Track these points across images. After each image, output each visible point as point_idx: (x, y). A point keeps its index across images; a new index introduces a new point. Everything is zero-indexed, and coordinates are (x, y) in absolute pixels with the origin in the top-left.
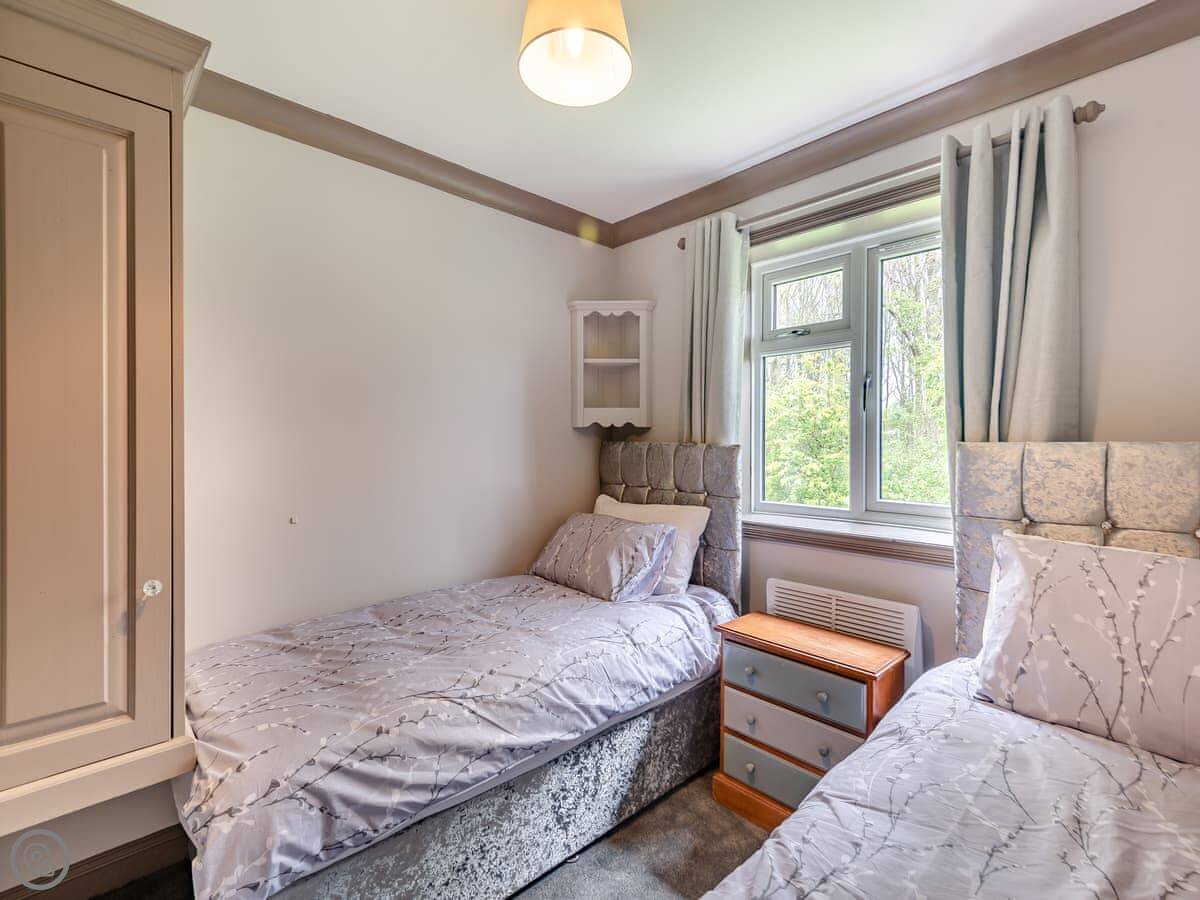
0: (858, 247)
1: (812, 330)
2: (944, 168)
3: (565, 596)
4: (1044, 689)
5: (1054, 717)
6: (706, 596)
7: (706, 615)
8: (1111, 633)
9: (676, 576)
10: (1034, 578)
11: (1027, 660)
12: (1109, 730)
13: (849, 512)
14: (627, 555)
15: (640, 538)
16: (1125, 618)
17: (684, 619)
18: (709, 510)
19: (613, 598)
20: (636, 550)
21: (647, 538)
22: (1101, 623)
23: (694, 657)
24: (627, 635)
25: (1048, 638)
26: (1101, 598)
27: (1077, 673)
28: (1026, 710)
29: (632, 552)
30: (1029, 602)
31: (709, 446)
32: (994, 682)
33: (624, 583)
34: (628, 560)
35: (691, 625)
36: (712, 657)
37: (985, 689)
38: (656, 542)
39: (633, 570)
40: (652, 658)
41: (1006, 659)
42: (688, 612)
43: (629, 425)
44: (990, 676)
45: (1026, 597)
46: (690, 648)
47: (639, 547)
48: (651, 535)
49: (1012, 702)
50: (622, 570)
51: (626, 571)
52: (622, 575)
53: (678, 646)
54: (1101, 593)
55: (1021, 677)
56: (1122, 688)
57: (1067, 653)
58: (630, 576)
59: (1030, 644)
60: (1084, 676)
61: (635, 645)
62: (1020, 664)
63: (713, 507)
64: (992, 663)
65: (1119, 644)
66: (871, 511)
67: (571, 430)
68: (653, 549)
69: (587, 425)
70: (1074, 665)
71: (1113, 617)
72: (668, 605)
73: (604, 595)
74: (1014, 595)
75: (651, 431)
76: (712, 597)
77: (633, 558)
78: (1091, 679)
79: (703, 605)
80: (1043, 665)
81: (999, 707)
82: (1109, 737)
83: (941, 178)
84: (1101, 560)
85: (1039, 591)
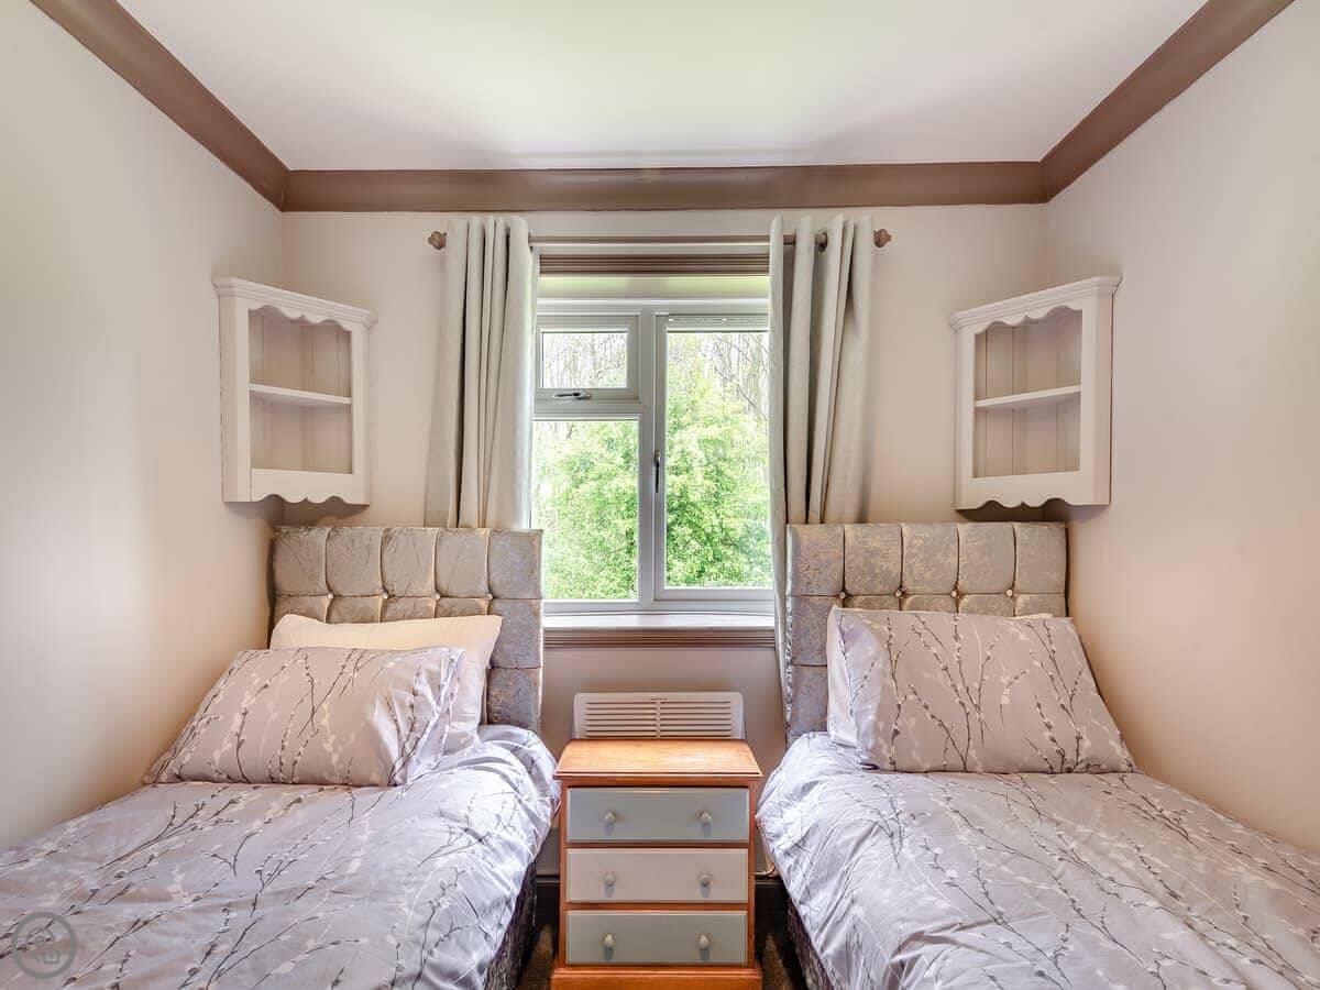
0: (646, 310)
1: (594, 397)
2: (775, 249)
3: (299, 800)
4: (917, 744)
5: (927, 766)
6: (510, 736)
7: (522, 762)
8: (949, 683)
9: (465, 720)
10: (886, 646)
11: (899, 722)
12: (965, 764)
13: (637, 604)
14: (402, 705)
15: (418, 674)
16: (954, 668)
17: (504, 776)
18: (501, 618)
19: (398, 779)
20: (415, 694)
21: (429, 671)
22: (941, 675)
23: (532, 827)
24: (466, 830)
25: (911, 697)
26: (935, 654)
27: (937, 723)
28: (905, 768)
29: (409, 698)
30: (888, 669)
31: (496, 531)
32: (875, 750)
33: (408, 749)
34: (403, 713)
35: (514, 782)
36: (546, 816)
37: (871, 758)
38: (443, 677)
39: (417, 725)
40: (501, 850)
41: (881, 725)
42: (504, 765)
43: (335, 500)
44: (870, 744)
45: (884, 665)
46: (525, 817)
47: (418, 687)
48: (433, 667)
49: (894, 763)
50: (398, 731)
51: (404, 730)
52: (400, 739)
53: (516, 822)
54: (934, 650)
55: (896, 738)
56: (968, 727)
57: (926, 707)
58: (415, 735)
59: (899, 706)
60: (941, 724)
61: (480, 840)
62: (894, 727)
63: (506, 613)
64: (870, 732)
65: (956, 691)
66: (660, 601)
67: (223, 507)
68: (440, 687)
69: (258, 497)
70: (933, 717)
71: (946, 669)
72: (475, 764)
73: (375, 778)
74: (873, 665)
75: (369, 509)
76: (520, 736)
77: (412, 706)
78: (946, 725)
79: (515, 750)
80: (913, 722)
81: (884, 771)
82: (965, 770)
83: (771, 260)
84: (924, 623)
85: (894, 657)
